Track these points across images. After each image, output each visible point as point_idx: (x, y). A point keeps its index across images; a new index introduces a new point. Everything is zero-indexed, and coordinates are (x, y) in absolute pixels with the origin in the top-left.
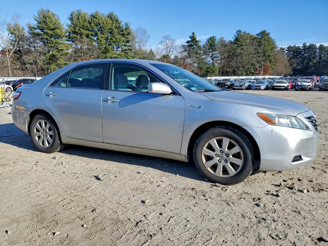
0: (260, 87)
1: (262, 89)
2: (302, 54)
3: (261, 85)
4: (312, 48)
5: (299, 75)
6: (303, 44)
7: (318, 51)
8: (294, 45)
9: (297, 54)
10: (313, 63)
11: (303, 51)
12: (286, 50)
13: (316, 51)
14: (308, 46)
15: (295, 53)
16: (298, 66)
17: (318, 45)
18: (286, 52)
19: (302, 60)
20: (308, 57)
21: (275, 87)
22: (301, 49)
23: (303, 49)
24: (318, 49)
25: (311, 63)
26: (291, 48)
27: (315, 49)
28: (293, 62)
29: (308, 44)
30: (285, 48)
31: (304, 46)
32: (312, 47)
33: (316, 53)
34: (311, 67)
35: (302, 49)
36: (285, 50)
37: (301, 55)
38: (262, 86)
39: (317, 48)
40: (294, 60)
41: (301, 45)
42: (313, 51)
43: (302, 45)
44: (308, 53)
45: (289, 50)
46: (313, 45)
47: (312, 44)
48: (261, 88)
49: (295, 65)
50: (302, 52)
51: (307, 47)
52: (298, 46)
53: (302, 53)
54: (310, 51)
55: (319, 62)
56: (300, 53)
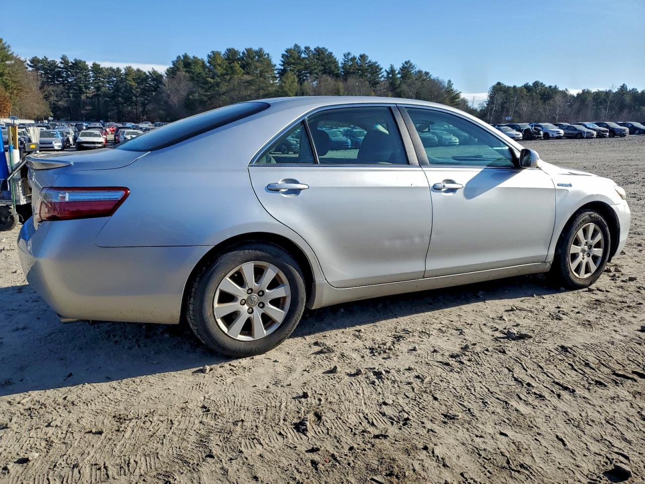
0: (52, 143)
1: (56, 148)
2: (62, 77)
3: (54, 141)
4: (80, 67)
5: (64, 119)
6: (61, 57)
7: (91, 75)
8: (43, 58)
9: (53, 75)
10: (87, 97)
11: (65, 71)
12: (28, 64)
13: (89, 74)
14: (71, 62)
15: (48, 73)
16: (60, 100)
17: (90, 64)
18: (28, 70)
19: (66, 89)
20: (76, 85)
21: (85, 145)
22: (60, 67)
23: (62, 68)
24: (92, 71)
25: (83, 97)
26: (39, 61)
27: (85, 70)
28: (48, 92)
29: (71, 60)
30: (26, 61)
31: (65, 62)
32: (80, 65)
33: (89, 78)
34: (85, 104)
35: (62, 66)
36: (27, 66)
37: (61, 79)
38: (55, 143)
39: (90, 68)
40: (51, 88)
41: (58, 61)
42: (82, 73)
43: (61, 60)
44: (73, 76)
45: (35, 65)
46: (80, 62)
47: (78, 59)
48: (53, 147)
49: (53, 99)
50: (63, 73)
51: (71, 64)
52: (52, 61)
53: (64, 76)
54: (77, 73)
55: (97, 96)
56: (59, 74)
